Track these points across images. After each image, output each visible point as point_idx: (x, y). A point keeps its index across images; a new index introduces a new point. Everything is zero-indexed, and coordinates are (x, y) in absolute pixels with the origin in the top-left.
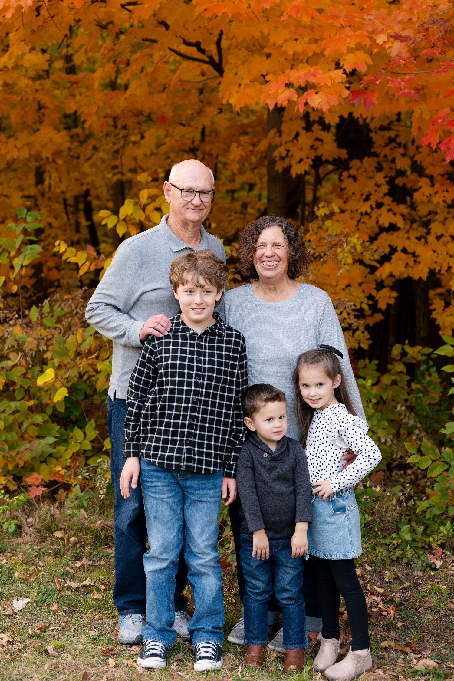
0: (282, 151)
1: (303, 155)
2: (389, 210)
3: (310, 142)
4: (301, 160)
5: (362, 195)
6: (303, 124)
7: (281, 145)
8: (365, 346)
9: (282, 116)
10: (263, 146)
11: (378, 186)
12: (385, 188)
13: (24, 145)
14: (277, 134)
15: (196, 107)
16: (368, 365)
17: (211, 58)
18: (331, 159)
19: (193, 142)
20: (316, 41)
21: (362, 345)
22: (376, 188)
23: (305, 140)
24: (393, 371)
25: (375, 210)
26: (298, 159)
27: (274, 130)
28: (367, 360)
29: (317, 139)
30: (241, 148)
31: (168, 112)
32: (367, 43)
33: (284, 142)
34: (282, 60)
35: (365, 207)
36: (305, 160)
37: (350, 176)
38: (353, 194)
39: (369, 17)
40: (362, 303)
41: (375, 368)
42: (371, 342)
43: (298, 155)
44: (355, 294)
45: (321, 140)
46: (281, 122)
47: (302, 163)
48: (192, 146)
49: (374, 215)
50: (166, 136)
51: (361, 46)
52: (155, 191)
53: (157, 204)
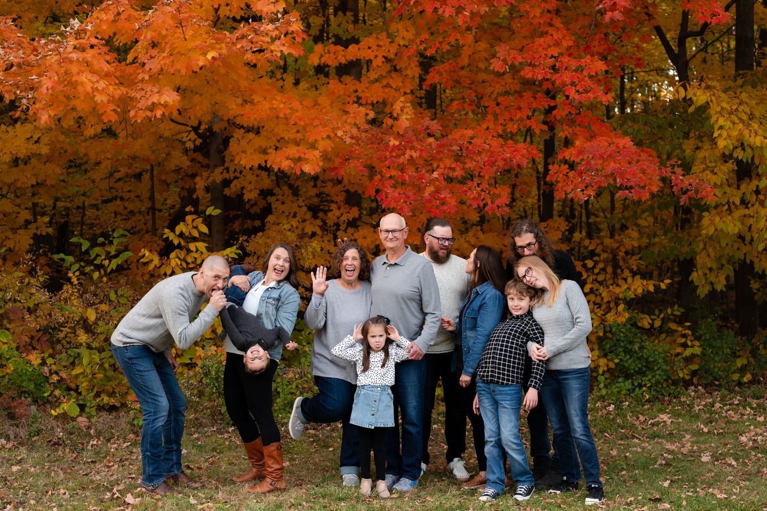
2: (311, 223)
4: (251, 191)
20: (298, 131)
22: (299, 209)
32: (332, 135)
34: (274, 140)
49: (300, 226)
51: (329, 137)
52: (194, 216)
53: (195, 224)
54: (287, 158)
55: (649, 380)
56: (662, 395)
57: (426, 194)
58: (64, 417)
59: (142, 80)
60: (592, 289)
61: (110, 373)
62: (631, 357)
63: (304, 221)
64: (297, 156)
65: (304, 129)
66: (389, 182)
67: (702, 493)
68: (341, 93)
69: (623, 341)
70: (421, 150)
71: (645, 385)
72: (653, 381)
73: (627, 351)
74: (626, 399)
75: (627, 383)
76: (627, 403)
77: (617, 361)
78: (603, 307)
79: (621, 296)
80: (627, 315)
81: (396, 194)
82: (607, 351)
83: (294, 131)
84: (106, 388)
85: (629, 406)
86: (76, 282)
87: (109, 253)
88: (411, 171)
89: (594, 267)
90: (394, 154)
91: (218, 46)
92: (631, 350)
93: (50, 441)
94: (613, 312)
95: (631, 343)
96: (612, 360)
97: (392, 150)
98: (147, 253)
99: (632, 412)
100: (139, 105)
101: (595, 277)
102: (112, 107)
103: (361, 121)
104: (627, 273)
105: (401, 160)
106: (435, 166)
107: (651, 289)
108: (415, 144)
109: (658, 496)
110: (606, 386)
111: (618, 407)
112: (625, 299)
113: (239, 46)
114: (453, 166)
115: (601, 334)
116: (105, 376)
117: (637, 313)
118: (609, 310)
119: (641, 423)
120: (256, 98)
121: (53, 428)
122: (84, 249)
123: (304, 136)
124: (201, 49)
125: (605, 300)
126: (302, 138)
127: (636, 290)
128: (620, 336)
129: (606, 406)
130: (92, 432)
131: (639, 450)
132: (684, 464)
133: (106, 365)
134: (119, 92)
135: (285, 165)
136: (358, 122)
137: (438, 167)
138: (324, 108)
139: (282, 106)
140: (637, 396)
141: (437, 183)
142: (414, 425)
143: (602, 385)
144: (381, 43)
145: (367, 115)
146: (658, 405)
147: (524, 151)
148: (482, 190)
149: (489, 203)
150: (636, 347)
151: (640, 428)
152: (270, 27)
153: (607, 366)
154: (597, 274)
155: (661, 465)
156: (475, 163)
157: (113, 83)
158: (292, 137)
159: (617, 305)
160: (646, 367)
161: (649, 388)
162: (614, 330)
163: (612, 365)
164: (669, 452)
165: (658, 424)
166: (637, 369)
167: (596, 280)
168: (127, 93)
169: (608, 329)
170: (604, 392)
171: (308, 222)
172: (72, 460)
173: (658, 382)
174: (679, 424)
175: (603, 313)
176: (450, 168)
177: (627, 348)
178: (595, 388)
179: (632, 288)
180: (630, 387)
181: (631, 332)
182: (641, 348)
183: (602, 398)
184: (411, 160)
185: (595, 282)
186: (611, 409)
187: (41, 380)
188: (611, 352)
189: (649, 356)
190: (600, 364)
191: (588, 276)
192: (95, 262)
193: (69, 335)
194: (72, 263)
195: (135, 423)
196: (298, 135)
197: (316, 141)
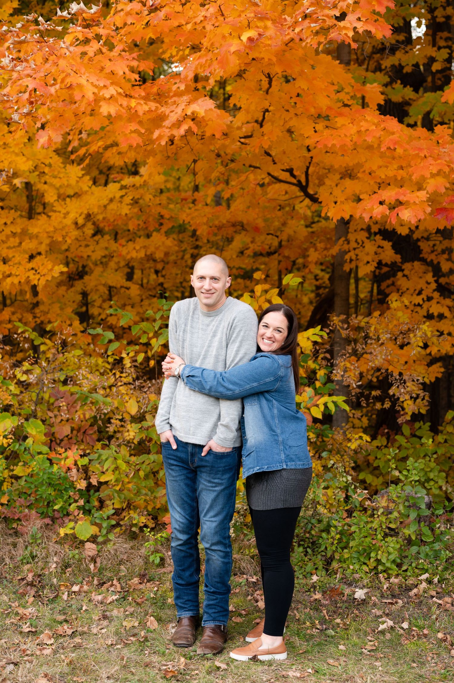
0: (352, 254)
1: (369, 259)
3: (375, 249)
4: (368, 262)
5: (415, 290)
6: (367, 235)
7: (349, 251)
8: (423, 411)
9: (348, 228)
10: (334, 251)
11: (428, 283)
12: (434, 286)
13: (141, 248)
14: (346, 242)
15: (281, 220)
16: (423, 427)
17: (299, 181)
18: (389, 263)
19: (270, 248)
20: (402, 168)
21: (421, 411)
22: (426, 285)
23: (370, 247)
24: (445, 432)
25: (426, 302)
26: (365, 262)
27: (343, 239)
28: (422, 423)
29: (379, 247)
30: (317, 252)
31: (260, 223)
32: (446, 170)
33: (351, 249)
34: (372, 183)
35: (418, 300)
36: (371, 263)
37: (404, 276)
38: (408, 289)
39: (444, 150)
40: (424, 377)
41: (428, 428)
42: (428, 408)
43: (366, 259)
44: (419, 370)
45: (383, 247)
46: (348, 232)
47: (369, 265)
48: (269, 251)
49: (425, 306)
50: (252, 242)
52: (267, 286)
53: (268, 296)
54: (381, 203)
58: (74, 539)
59: (178, 92)
63: (429, 299)
64: (393, 200)
65: (409, 163)
83: (395, 167)
86: (129, 365)
87: (155, 329)
91: (260, 24)
100: (167, 123)
102: (133, 126)
122: (122, 322)
123: (407, 173)
126: (406, 176)
134: (146, 108)
135: (379, 212)
171: (434, 302)
192: (141, 341)
193: (121, 429)
194: (110, 341)
195: (151, 559)
196: (401, 172)
197: (424, 178)
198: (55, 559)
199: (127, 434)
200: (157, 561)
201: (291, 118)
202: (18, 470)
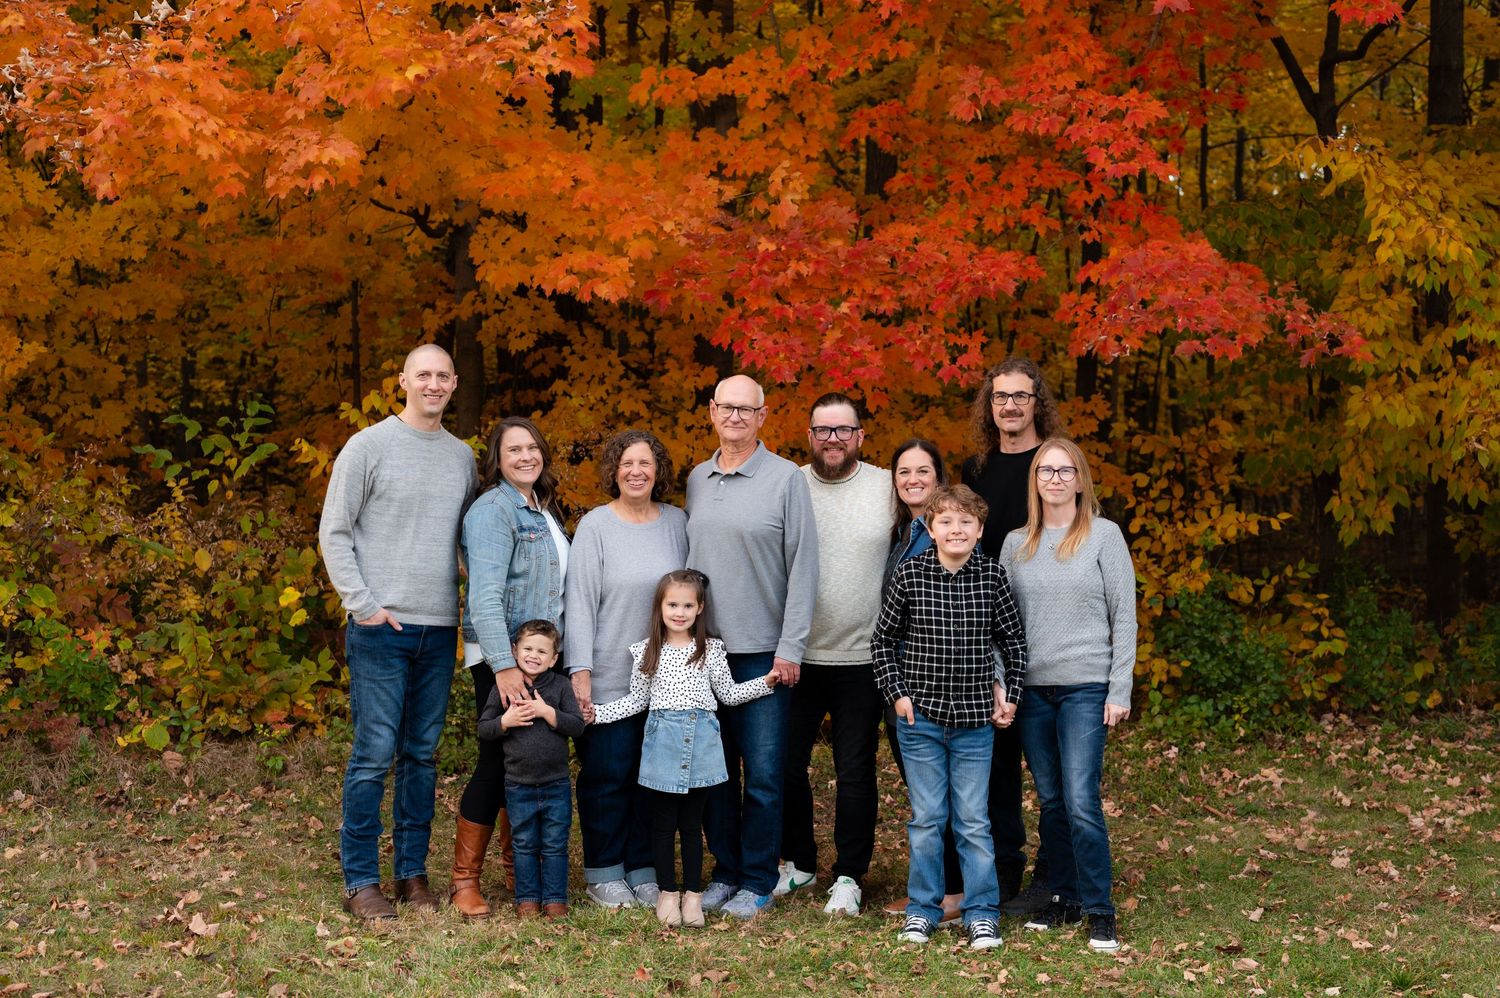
1: (524, 328)
2: (630, 396)
3: (529, 311)
4: (523, 334)
5: (593, 376)
7: (489, 315)
10: (463, 311)
11: (612, 366)
14: (479, 299)
18: (551, 332)
20: (592, 223)
22: (609, 369)
25: (613, 396)
31: (343, 268)
32: (654, 230)
33: (491, 311)
34: (549, 237)
37: (573, 352)
38: (581, 374)
43: (517, 328)
47: (524, 337)
49: (611, 401)
51: (647, 233)
54: (570, 271)
55: (1246, 701)
56: (1271, 729)
57: (827, 344)
58: (141, 750)
59: (294, 121)
60: (1143, 527)
61: (235, 669)
62: (1212, 658)
63: (616, 390)
64: (585, 268)
65: (603, 218)
66: (757, 320)
67: (1323, 936)
68: (690, 156)
69: (1199, 627)
70: (818, 262)
71: (1239, 711)
72: (1254, 703)
73: (1205, 646)
74: (1201, 734)
75: (1204, 706)
76: (1203, 744)
77: (1186, 664)
78: (1166, 562)
79: (1196, 542)
80: (1207, 577)
81: (769, 343)
82: (1171, 643)
83: (585, 221)
84: (224, 697)
85: (1205, 750)
86: (181, 498)
87: (236, 444)
88: (799, 301)
89: (1149, 487)
90: (766, 268)
91: (428, 55)
92: (1213, 643)
93: (101, 798)
94: (1183, 571)
95: (1214, 630)
96: (1178, 663)
97: (763, 261)
98: (305, 447)
99: (1211, 762)
100: (285, 167)
101: (1150, 505)
102: (233, 168)
103: (710, 204)
104: (1210, 498)
105: (780, 280)
106: (844, 291)
107: (1254, 529)
108: (807, 250)
109: (1235, 943)
110: (1165, 712)
111: (1185, 753)
112: (1205, 548)
113: (471, 57)
114: (877, 293)
115: (1158, 612)
116: (226, 674)
117: (1229, 574)
118: (1175, 566)
119: (1226, 785)
120: (511, 159)
121: (114, 772)
122: (189, 436)
123: (602, 231)
124: (395, 60)
125: (1169, 549)
126: (598, 234)
127: (1225, 530)
128: (1193, 617)
129: (1162, 749)
130: (186, 780)
131: (1214, 840)
132: (1298, 871)
133: (227, 655)
134: (249, 142)
135: (565, 284)
136: (703, 207)
137: (850, 292)
138: (644, 179)
139: (559, 173)
140: (1222, 730)
141: (847, 324)
142: (765, 788)
143: (1156, 709)
144: (765, 66)
145: (720, 192)
146: (1261, 749)
147: (1012, 267)
148: (932, 339)
149: (947, 361)
150: (1224, 638)
151: (1221, 795)
152: (530, 21)
153: (1168, 672)
154: (1154, 500)
155: (1251, 873)
156: (919, 288)
157: (237, 125)
158: (580, 232)
159: (1191, 556)
160: (1241, 675)
161: (1247, 717)
162: (1181, 605)
163: (1177, 672)
164: (1272, 845)
165: (1256, 786)
166: (1224, 680)
167: (1153, 510)
168: (264, 143)
169: (1171, 603)
170: (1159, 722)
172: (130, 837)
173: (1262, 706)
174: (1297, 787)
175: (1163, 572)
176: (873, 297)
177: (1206, 639)
178: (1143, 714)
179: (1219, 527)
180: (1210, 713)
181: (1213, 610)
182: (1233, 640)
183: (1156, 734)
184: (799, 279)
185: (1150, 515)
186: (1171, 755)
187: (103, 681)
188: (1175, 648)
189: (1247, 656)
190: (1154, 669)
191: (1139, 503)
192: (212, 462)
193: (168, 596)
194: (168, 463)
195: (270, 764)
196: (592, 228)
197: (624, 240)
198: (126, 775)
199: (184, 602)
200: (279, 766)
201: (439, 149)
202: (23, 662)
